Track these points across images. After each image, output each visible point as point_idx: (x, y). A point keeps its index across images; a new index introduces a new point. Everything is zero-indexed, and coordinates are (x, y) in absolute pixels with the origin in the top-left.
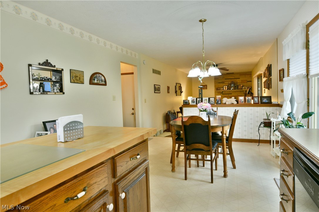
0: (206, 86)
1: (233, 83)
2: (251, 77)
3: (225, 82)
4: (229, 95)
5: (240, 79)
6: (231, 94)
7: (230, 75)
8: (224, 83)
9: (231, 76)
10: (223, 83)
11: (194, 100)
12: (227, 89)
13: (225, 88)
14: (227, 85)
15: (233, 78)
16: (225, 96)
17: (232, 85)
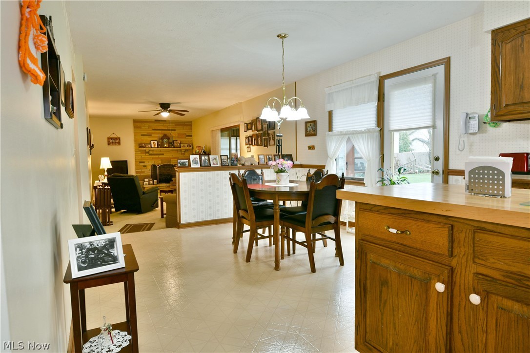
0: (119, 139)
1: (165, 136)
2: (191, 129)
3: (153, 135)
4: (160, 156)
5: (176, 132)
6: (163, 154)
7: (160, 123)
8: (151, 135)
9: (162, 126)
10: (149, 135)
11: (196, 160)
12: (156, 146)
13: (154, 144)
14: (158, 139)
15: (165, 128)
16: (153, 158)
17: (165, 140)
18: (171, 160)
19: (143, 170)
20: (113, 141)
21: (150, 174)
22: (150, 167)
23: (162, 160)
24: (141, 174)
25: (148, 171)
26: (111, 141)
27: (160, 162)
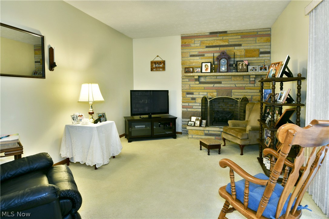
0: (164, 62)
1: (223, 55)
2: (270, 41)
3: (206, 55)
4: (216, 85)
5: (242, 47)
6: (220, 83)
7: (217, 36)
8: (203, 55)
9: (220, 40)
10: (201, 55)
12: (209, 71)
13: (206, 68)
14: (211, 60)
15: (224, 44)
16: (205, 89)
17: (223, 61)
18: (233, 91)
19: (190, 104)
20: (157, 65)
21: (200, 110)
22: (199, 101)
23: (218, 90)
24: (189, 110)
25: (197, 107)
26: (154, 66)
27: (215, 94)
